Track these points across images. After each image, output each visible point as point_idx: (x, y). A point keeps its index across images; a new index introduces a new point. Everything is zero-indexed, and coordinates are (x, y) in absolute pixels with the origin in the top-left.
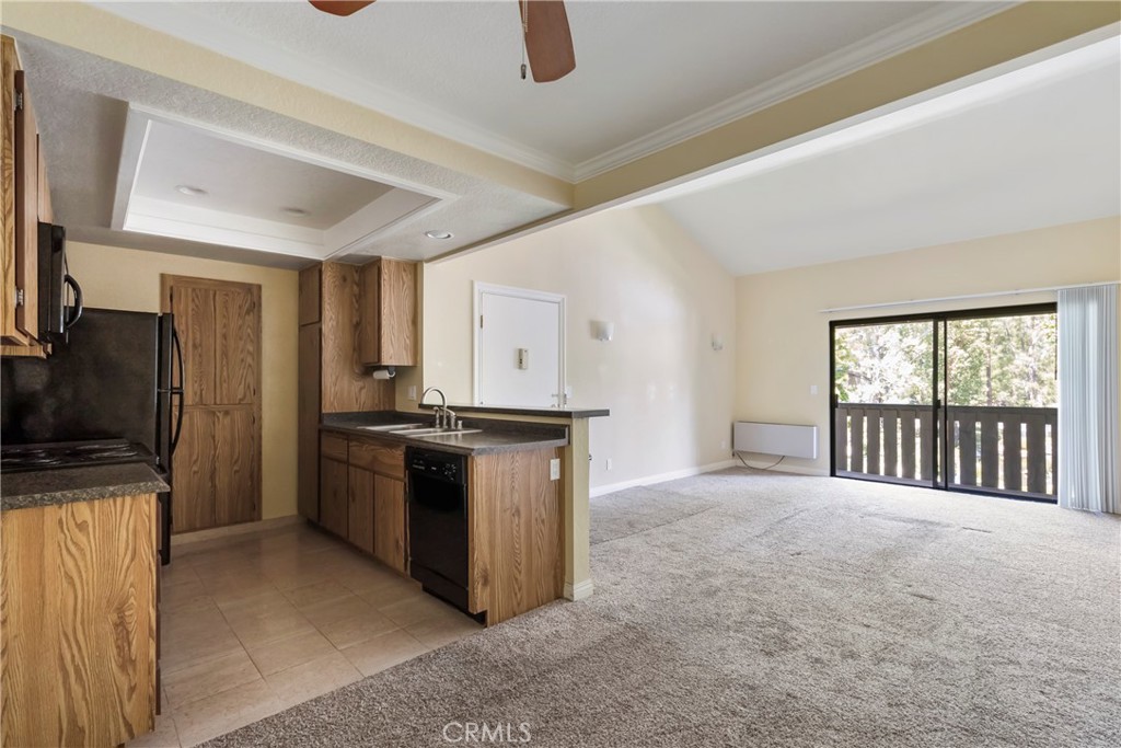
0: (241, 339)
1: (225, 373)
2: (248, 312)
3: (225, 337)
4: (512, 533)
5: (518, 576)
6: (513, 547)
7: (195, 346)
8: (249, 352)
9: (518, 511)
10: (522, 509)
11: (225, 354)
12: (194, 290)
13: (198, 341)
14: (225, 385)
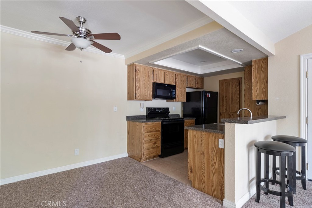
0: (236, 94)
1: (232, 104)
2: (238, 86)
3: (232, 94)
4: (201, 161)
5: (203, 177)
6: (201, 166)
7: (225, 97)
8: (238, 97)
9: (203, 154)
10: (205, 154)
11: (232, 98)
12: (225, 82)
13: (226, 96)
14: (232, 107)
